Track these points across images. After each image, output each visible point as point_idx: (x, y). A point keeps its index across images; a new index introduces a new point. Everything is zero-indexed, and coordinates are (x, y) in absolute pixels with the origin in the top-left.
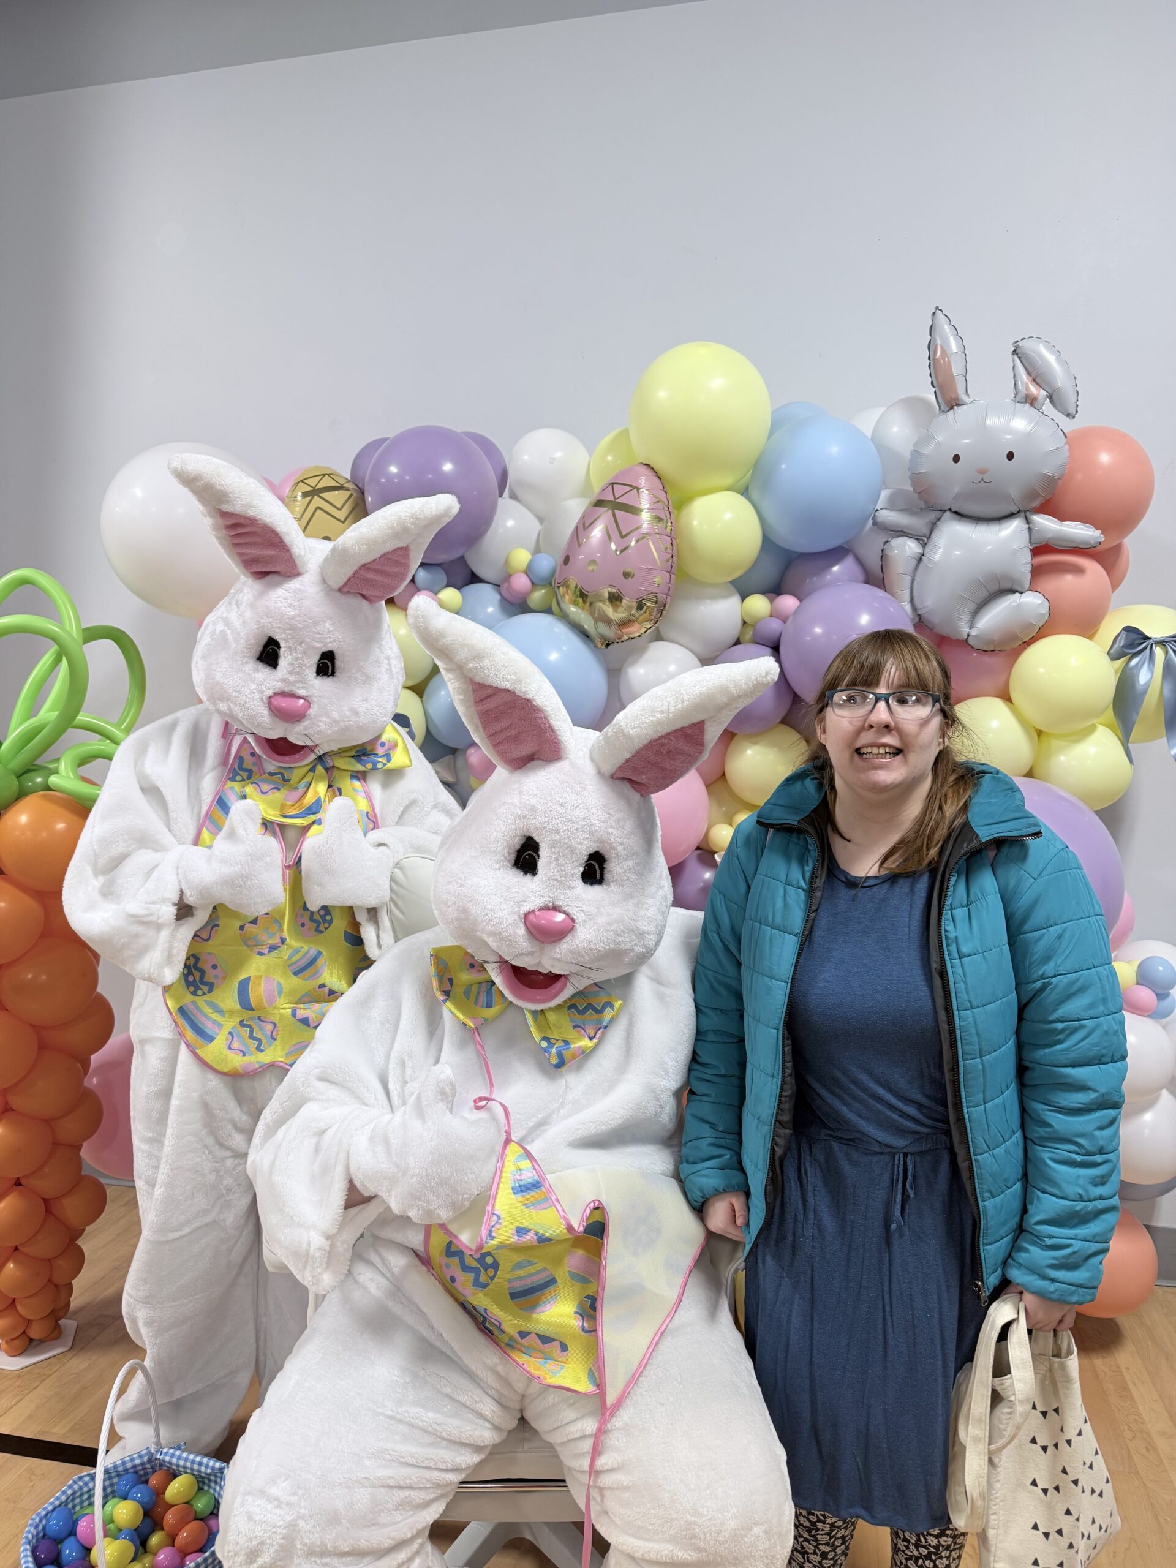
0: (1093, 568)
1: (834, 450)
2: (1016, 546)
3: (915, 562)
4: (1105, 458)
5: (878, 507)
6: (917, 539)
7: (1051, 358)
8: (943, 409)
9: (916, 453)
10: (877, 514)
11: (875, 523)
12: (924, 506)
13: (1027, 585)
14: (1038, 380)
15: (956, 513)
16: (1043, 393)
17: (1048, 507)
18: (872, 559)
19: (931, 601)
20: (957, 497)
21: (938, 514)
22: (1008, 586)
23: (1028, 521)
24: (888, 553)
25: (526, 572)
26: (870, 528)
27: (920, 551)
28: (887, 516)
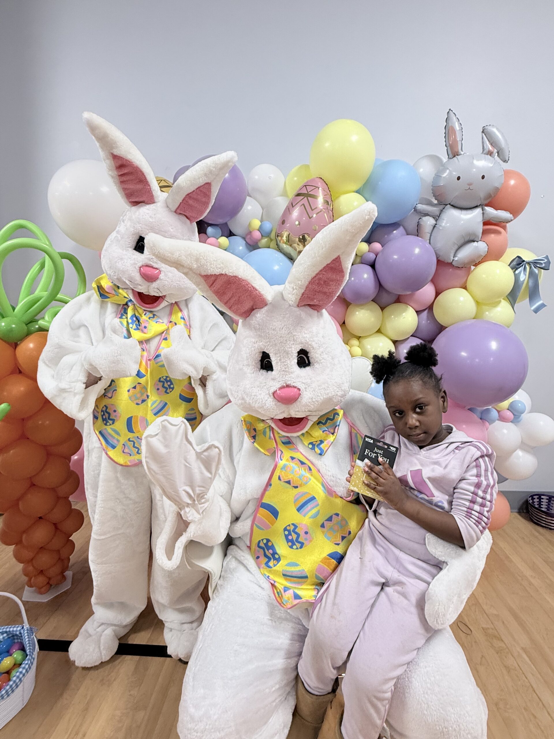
2: (478, 221)
3: (432, 227)
5: (417, 203)
6: (433, 218)
7: (499, 135)
8: (450, 157)
9: (436, 179)
10: (417, 206)
12: (438, 202)
13: (480, 239)
14: (494, 145)
16: (496, 151)
19: (439, 245)
20: (454, 198)
21: (443, 206)
22: (472, 238)
23: (483, 210)
24: (421, 223)
25: (259, 230)
26: (412, 213)
27: (435, 223)
28: (420, 207)
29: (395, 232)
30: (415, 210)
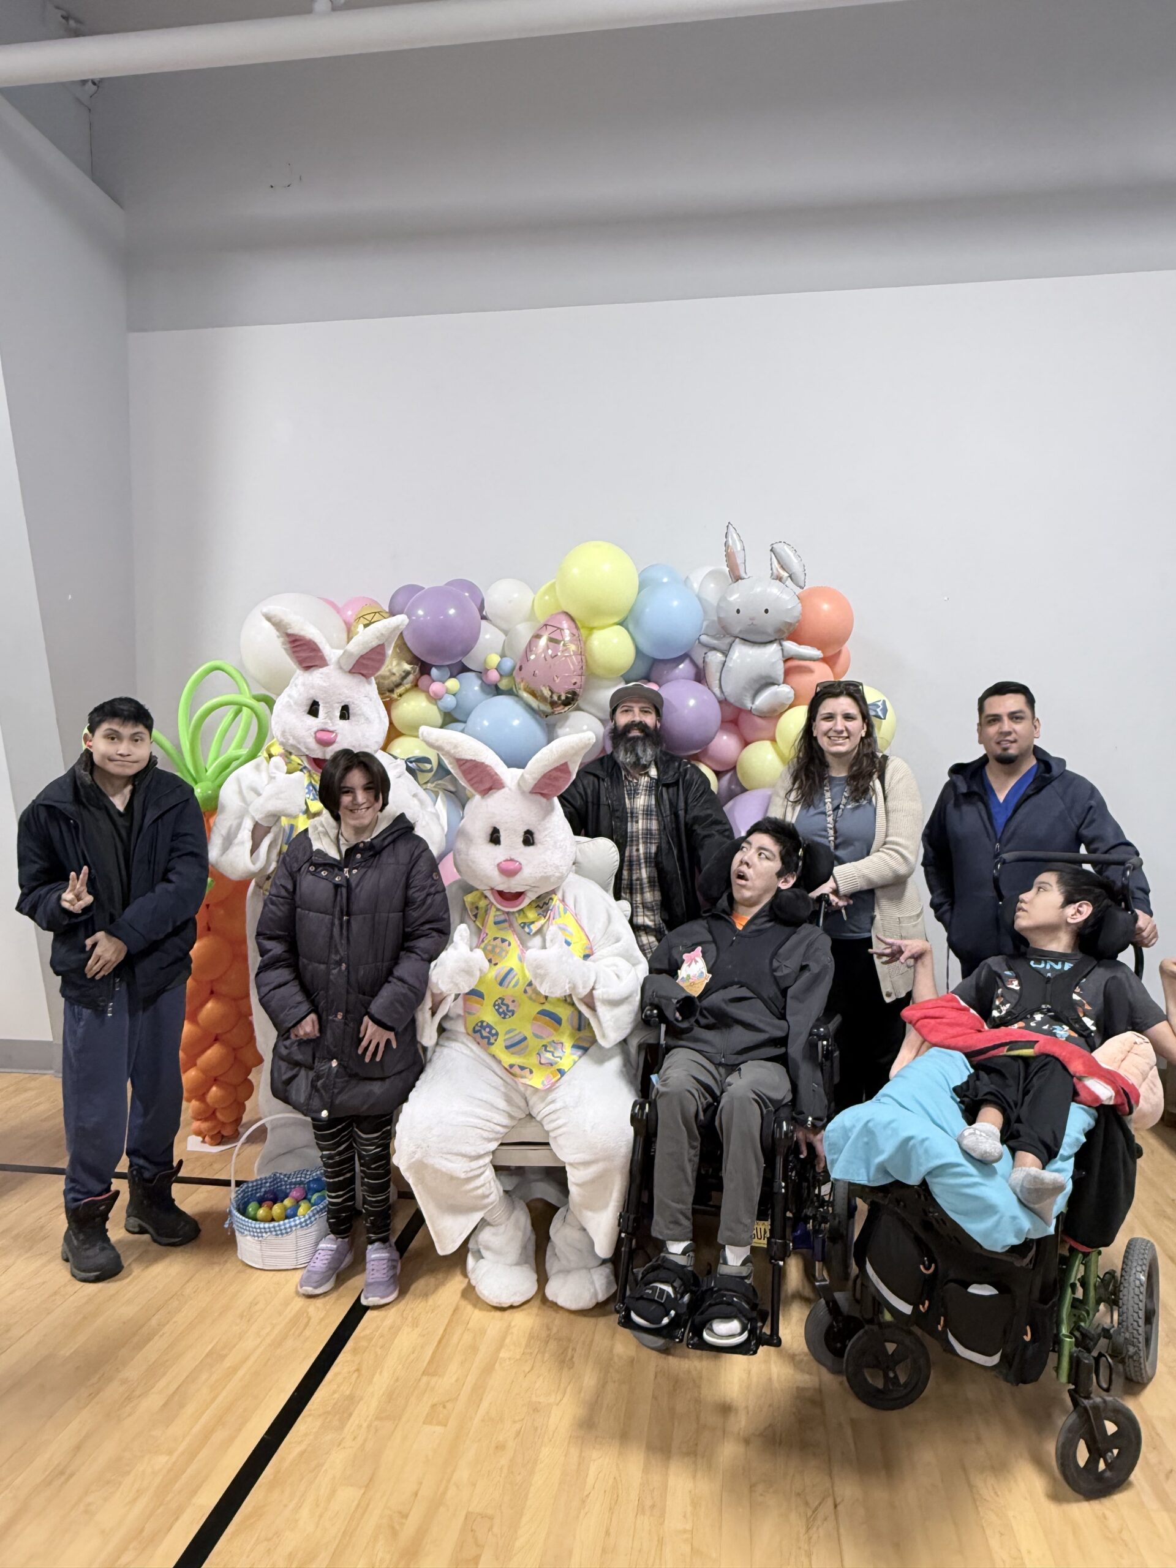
1: (675, 603)
2: (775, 658)
3: (721, 666)
5: (701, 634)
6: (722, 653)
7: (790, 554)
8: (733, 580)
9: (719, 606)
10: (701, 638)
12: (725, 634)
13: (781, 678)
14: (784, 567)
15: (742, 639)
16: (786, 574)
19: (731, 689)
20: (740, 632)
21: (732, 639)
22: (771, 681)
23: (781, 645)
24: (707, 660)
25: (496, 669)
27: (723, 659)
28: (704, 638)
29: (681, 666)
30: (699, 642)
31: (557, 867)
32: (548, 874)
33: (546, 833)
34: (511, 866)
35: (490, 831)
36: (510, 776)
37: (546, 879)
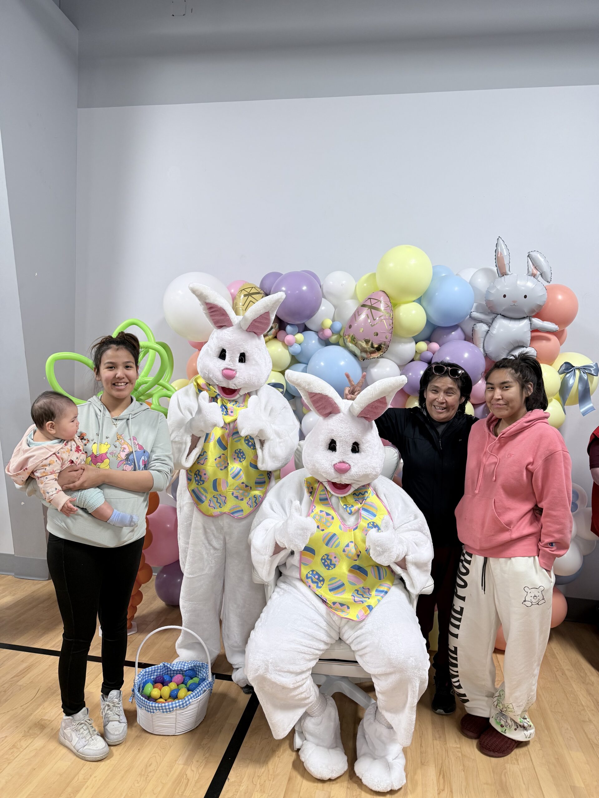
0: (553, 338)
2: (525, 330)
3: (486, 333)
4: (560, 297)
5: (472, 311)
6: (487, 324)
7: (542, 259)
8: (500, 275)
9: (488, 292)
10: (471, 313)
11: (470, 317)
12: (490, 312)
13: (529, 346)
14: (537, 268)
15: (503, 315)
16: (538, 273)
17: (538, 316)
18: (468, 330)
19: (491, 349)
20: (504, 310)
21: (496, 315)
22: (522, 344)
23: (530, 321)
24: (476, 329)
25: (330, 328)
26: (468, 319)
27: (488, 328)
28: (475, 314)
31: (374, 468)
32: (368, 473)
33: (367, 445)
34: (344, 466)
35: (329, 442)
36: (343, 404)
37: (366, 476)
